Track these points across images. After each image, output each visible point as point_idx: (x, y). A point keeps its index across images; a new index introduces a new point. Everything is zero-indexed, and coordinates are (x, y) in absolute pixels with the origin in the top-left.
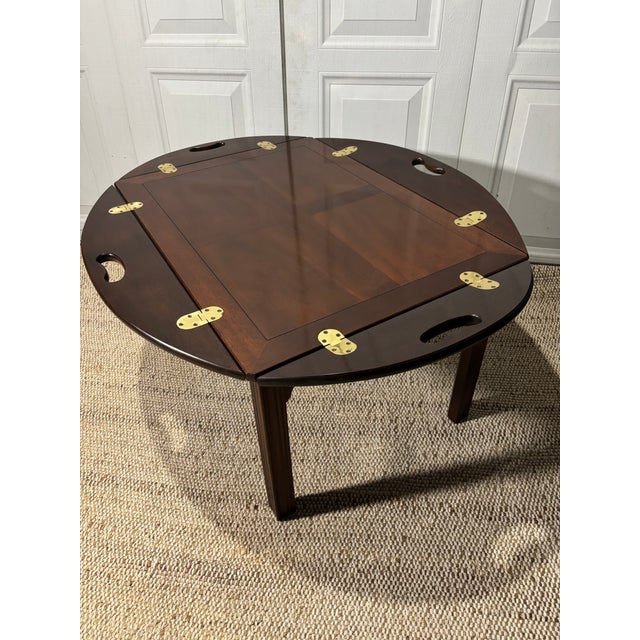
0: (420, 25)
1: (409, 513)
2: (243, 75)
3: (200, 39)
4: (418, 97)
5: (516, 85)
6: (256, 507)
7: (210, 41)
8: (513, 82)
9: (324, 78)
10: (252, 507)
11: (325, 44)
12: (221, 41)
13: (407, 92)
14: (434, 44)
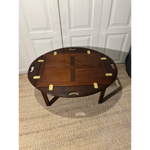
0: (89, 26)
1: (106, 117)
2: (53, 38)
3: (43, 32)
4: (89, 38)
5: (107, 35)
6: (82, 122)
7: (45, 32)
8: (107, 34)
9: (70, 37)
10: (81, 123)
11: (70, 31)
12: (48, 32)
13: (87, 38)
14: (92, 29)
